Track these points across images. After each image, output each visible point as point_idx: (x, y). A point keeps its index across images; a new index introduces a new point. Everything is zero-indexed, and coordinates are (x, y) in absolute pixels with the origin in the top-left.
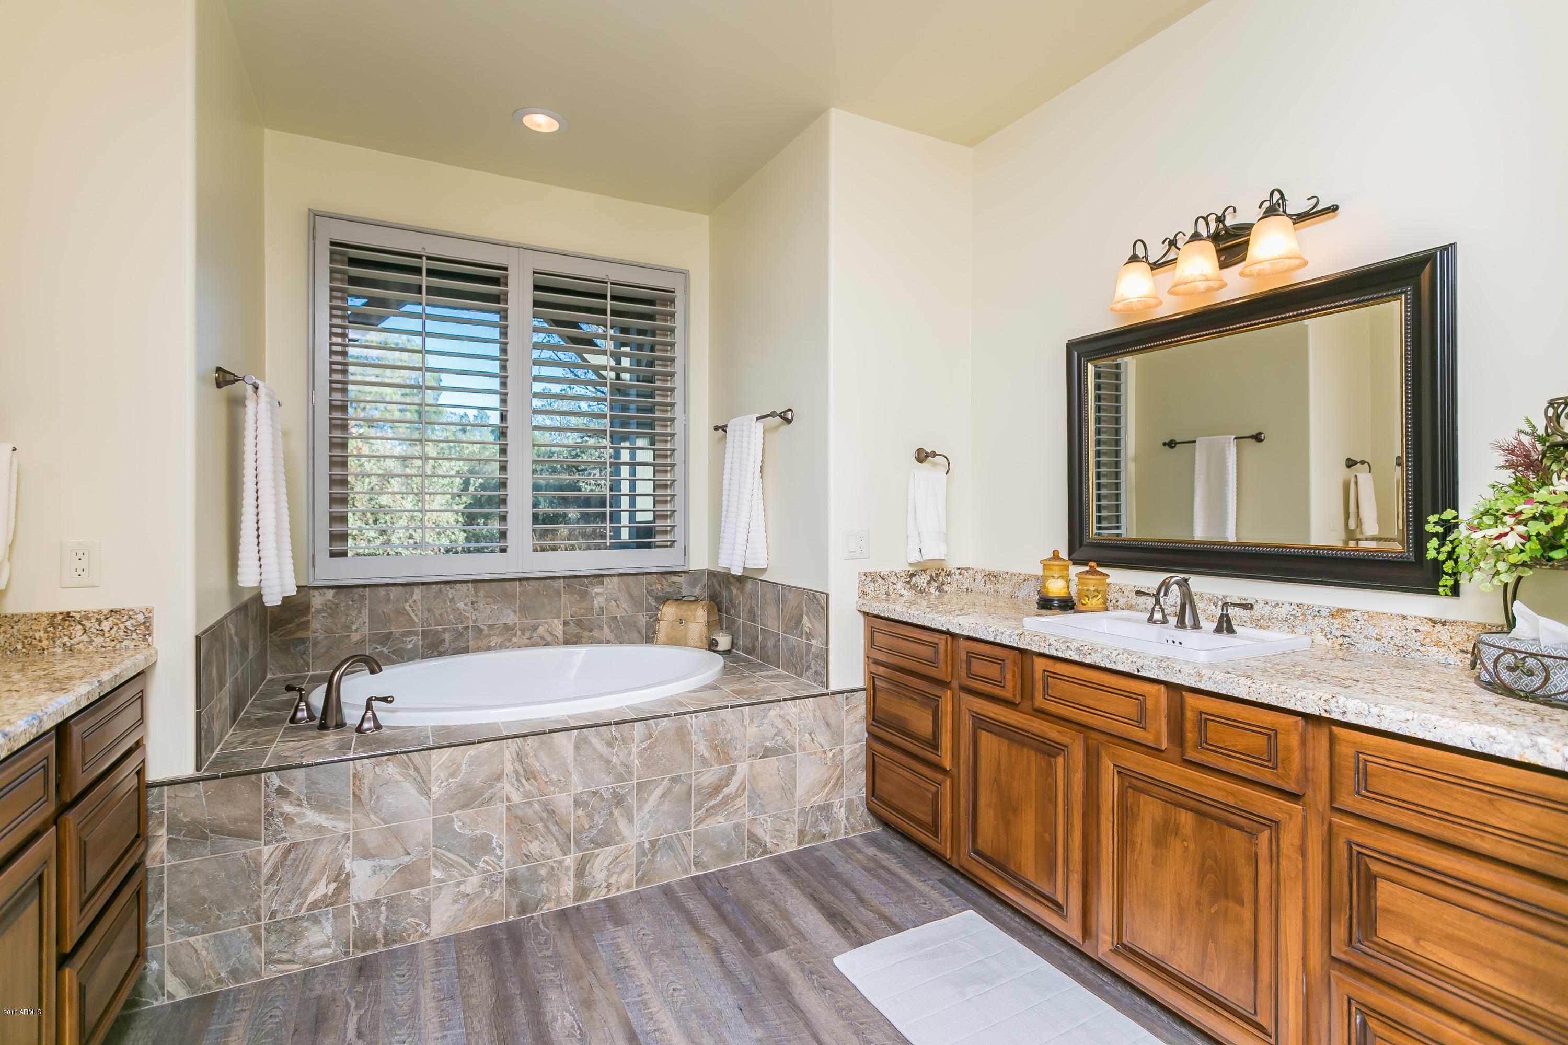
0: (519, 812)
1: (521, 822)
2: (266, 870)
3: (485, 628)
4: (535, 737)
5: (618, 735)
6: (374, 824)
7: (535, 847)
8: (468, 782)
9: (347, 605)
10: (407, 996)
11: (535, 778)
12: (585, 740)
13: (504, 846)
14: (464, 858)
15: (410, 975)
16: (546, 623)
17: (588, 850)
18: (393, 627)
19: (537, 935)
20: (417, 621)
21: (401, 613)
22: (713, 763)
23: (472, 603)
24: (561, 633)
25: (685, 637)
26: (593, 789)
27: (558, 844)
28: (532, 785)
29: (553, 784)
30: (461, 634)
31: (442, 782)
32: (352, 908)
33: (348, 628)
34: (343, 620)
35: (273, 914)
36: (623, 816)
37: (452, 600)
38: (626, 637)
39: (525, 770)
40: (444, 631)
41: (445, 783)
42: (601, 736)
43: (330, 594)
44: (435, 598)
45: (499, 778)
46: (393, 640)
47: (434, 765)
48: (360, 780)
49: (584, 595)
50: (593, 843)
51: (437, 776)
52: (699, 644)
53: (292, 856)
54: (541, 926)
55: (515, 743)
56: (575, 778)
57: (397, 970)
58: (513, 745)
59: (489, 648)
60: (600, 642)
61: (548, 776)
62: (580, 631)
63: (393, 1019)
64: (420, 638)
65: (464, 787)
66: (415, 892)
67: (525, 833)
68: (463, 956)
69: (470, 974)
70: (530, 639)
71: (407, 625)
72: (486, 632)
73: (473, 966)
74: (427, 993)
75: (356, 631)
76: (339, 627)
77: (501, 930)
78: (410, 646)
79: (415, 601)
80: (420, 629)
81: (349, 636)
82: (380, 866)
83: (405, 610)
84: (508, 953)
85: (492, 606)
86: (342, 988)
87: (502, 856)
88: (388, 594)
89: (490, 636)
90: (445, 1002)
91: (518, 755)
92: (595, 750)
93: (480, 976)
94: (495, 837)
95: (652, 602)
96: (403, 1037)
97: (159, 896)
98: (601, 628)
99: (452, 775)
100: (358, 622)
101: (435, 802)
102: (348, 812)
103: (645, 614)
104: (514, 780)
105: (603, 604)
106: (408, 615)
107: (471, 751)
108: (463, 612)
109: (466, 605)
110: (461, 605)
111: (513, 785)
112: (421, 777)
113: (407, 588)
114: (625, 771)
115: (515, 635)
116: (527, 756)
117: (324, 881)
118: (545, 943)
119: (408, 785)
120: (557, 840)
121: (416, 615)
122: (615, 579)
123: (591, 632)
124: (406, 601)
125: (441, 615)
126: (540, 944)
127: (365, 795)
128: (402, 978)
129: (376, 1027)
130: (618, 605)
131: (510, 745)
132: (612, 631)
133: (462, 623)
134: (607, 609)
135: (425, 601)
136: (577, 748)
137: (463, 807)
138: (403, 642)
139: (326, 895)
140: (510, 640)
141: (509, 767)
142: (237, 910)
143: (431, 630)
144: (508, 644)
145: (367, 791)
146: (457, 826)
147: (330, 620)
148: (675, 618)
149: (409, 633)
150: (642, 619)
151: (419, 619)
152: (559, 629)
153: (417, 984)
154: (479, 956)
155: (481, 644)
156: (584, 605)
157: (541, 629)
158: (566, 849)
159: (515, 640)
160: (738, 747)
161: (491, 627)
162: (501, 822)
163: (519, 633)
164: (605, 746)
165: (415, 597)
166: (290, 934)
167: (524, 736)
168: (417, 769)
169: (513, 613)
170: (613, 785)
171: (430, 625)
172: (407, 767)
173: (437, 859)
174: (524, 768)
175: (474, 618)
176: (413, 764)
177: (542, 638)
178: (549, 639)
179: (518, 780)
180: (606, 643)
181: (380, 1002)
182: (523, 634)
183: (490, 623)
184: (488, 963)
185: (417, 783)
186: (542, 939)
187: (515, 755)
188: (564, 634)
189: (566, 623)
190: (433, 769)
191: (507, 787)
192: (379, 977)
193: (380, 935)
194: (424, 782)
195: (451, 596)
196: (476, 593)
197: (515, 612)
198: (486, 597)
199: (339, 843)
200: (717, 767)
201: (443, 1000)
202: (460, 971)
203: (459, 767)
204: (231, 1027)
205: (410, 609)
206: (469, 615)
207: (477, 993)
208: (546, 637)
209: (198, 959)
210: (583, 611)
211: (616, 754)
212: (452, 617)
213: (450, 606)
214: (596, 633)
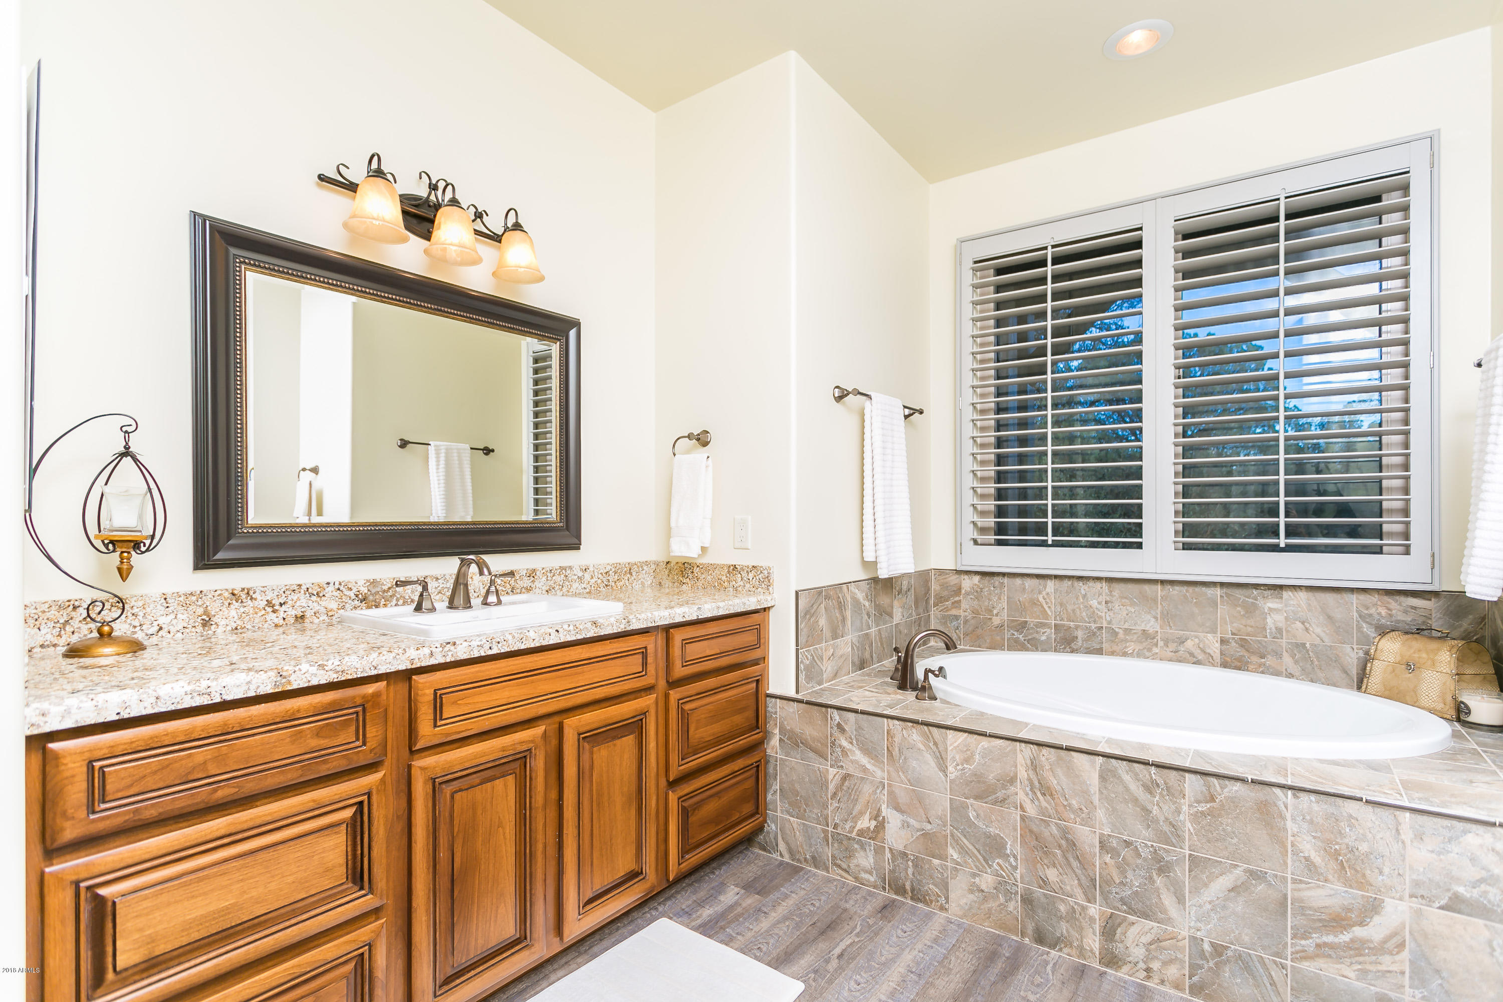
0: (1035, 828)
1: (1037, 839)
2: (832, 787)
3: (1121, 631)
4: (1052, 750)
5: (1160, 781)
6: (902, 782)
7: (1052, 874)
8: (981, 773)
9: (990, 590)
10: (893, 950)
11: (1051, 795)
12: (1114, 773)
13: (1019, 858)
14: (979, 851)
15: (910, 935)
16: (1196, 637)
17: (1119, 910)
18: (1028, 617)
19: (1037, 972)
20: (1050, 614)
21: (1035, 604)
22: (1330, 877)
23: (1106, 602)
24: (1218, 652)
25: (1415, 690)
26: (1125, 838)
27: (1080, 885)
28: (1048, 802)
29: (1074, 812)
30: (1094, 634)
31: (958, 765)
32: (887, 850)
33: (990, 611)
34: (986, 603)
35: (836, 826)
36: (1168, 889)
37: (1084, 596)
38: (1321, 675)
39: (1040, 783)
40: (1077, 627)
41: (960, 767)
42: (1136, 774)
43: (976, 579)
44: (1067, 593)
45: (1012, 780)
46: (1028, 629)
47: (951, 745)
48: (892, 737)
49: (1251, 610)
50: (1125, 904)
51: (954, 757)
52: (1440, 706)
53: (847, 783)
54: (1049, 968)
55: (1028, 748)
56: (1100, 814)
57: (905, 925)
58: (1028, 750)
59: (1125, 654)
60: (1277, 673)
61: (1066, 800)
62: (1246, 654)
63: (869, 960)
64: (1053, 631)
65: (978, 777)
66: (936, 862)
67: (1041, 853)
68: (959, 947)
69: (951, 966)
70: (1175, 652)
71: (1041, 616)
72: (1121, 635)
73: (959, 961)
74: (908, 957)
75: (997, 615)
76: (983, 610)
77: (1010, 946)
78: (1043, 638)
79: (1048, 594)
80: (1053, 622)
81: (991, 619)
82: (907, 823)
83: (1038, 601)
84: (996, 971)
85: (1128, 608)
86: (862, 913)
87: (1016, 868)
88: (1023, 584)
89: (1126, 641)
90: (912, 975)
91: (1032, 763)
92: (1127, 789)
93: (956, 974)
94: (1009, 843)
95: (1371, 632)
96: (862, 980)
97: (776, 779)
98: (1278, 655)
99: (967, 761)
100: (998, 608)
101: (952, 781)
102: (883, 762)
103: (1355, 647)
104: (1028, 789)
105: (1281, 625)
106: (1042, 607)
107: (985, 742)
108: (1096, 611)
109: (1100, 603)
110: (1094, 603)
111: (1027, 794)
112: (939, 752)
113: (1042, 581)
114: (1172, 833)
115: (1156, 645)
116: (1042, 767)
117: (867, 816)
118: (1038, 986)
119: (929, 756)
120: (1079, 879)
121: (1049, 607)
122: (1302, 595)
123: (1262, 657)
124: (1040, 593)
125: (1074, 611)
126: (1032, 983)
127: (896, 752)
128: (902, 934)
129: (853, 959)
130: (1307, 629)
131: (1024, 750)
132: (1296, 662)
133: (1095, 622)
134: (1287, 631)
135: (1058, 594)
136: (1103, 778)
137: (977, 798)
138: (1037, 632)
139: (869, 828)
140: (1150, 650)
141: (1022, 774)
142: (815, 811)
143: (1063, 625)
144: (1147, 654)
145: (897, 749)
146: (972, 815)
147: (976, 602)
148: (1398, 659)
149: (1043, 625)
150: (1352, 656)
151: (1051, 612)
152: (1215, 648)
153: (907, 947)
154: (971, 957)
155: (1115, 648)
156: (1251, 622)
157: (1189, 644)
158: (1090, 895)
159: (1155, 650)
160: (1386, 870)
161: (1127, 631)
162: (1016, 830)
163: (1161, 643)
164: (1141, 788)
165: (1048, 590)
166: (847, 849)
167: (1039, 744)
168: (935, 744)
169: (1154, 620)
170: (1155, 844)
171: (1062, 620)
172: (927, 738)
173: (954, 839)
174: (1039, 780)
175: (1108, 619)
176: (932, 736)
177: (1192, 654)
178: (1201, 657)
179: (1031, 790)
180: (1287, 677)
181: (873, 941)
182: (1166, 645)
183: (1126, 626)
184: (973, 968)
185: (937, 758)
186: (1038, 979)
187: (1029, 762)
188: (1222, 654)
189: (1223, 641)
190: (950, 748)
191: (1021, 794)
192: (889, 922)
193: (908, 887)
194: (942, 758)
195: (1083, 592)
196: (1111, 592)
197: (1156, 618)
198: (1122, 597)
199: (878, 787)
200: (1339, 887)
201: (912, 972)
202: (945, 957)
203: (973, 755)
204: (790, 896)
205: (1044, 601)
206: (1103, 614)
207: (940, 988)
208: (1196, 654)
209: (795, 835)
210: (1249, 629)
211: (1158, 805)
212: (1084, 614)
213: (1082, 603)
214: (1270, 661)
